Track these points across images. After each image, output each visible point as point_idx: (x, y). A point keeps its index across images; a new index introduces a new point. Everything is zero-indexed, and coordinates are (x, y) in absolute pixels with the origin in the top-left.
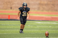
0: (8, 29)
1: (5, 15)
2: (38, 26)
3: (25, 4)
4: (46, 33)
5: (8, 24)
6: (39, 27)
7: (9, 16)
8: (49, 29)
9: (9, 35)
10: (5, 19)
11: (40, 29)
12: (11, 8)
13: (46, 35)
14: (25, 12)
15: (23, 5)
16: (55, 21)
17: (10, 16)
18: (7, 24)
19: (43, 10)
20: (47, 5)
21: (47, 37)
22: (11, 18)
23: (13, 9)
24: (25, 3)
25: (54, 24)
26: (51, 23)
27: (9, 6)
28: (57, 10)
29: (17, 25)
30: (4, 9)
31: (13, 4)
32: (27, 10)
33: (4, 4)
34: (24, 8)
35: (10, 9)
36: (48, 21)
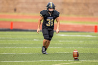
0: (9, 46)
1: (5, 22)
2: (60, 41)
3: (51, 5)
4: (74, 53)
5: (10, 38)
6: (62, 42)
7: (12, 23)
8: (79, 46)
9: (11, 57)
10: (4, 28)
11: (64, 46)
12: (15, 10)
13: (74, 57)
14: (51, 19)
15: (48, 7)
16: (89, 32)
17: (14, 24)
18: (8, 38)
19: (69, 14)
20: (76, 4)
21: (76, 59)
22: (14, 27)
23: (19, 12)
24: (51, 3)
25: (88, 37)
26: (83, 36)
27: (12, 6)
28: (92, 14)
29: (25, 39)
30: (4, 12)
31: (18, 3)
32: (55, 15)
33: (3, 2)
34: (50, 12)
35: (13, 11)
36: (77, 32)
